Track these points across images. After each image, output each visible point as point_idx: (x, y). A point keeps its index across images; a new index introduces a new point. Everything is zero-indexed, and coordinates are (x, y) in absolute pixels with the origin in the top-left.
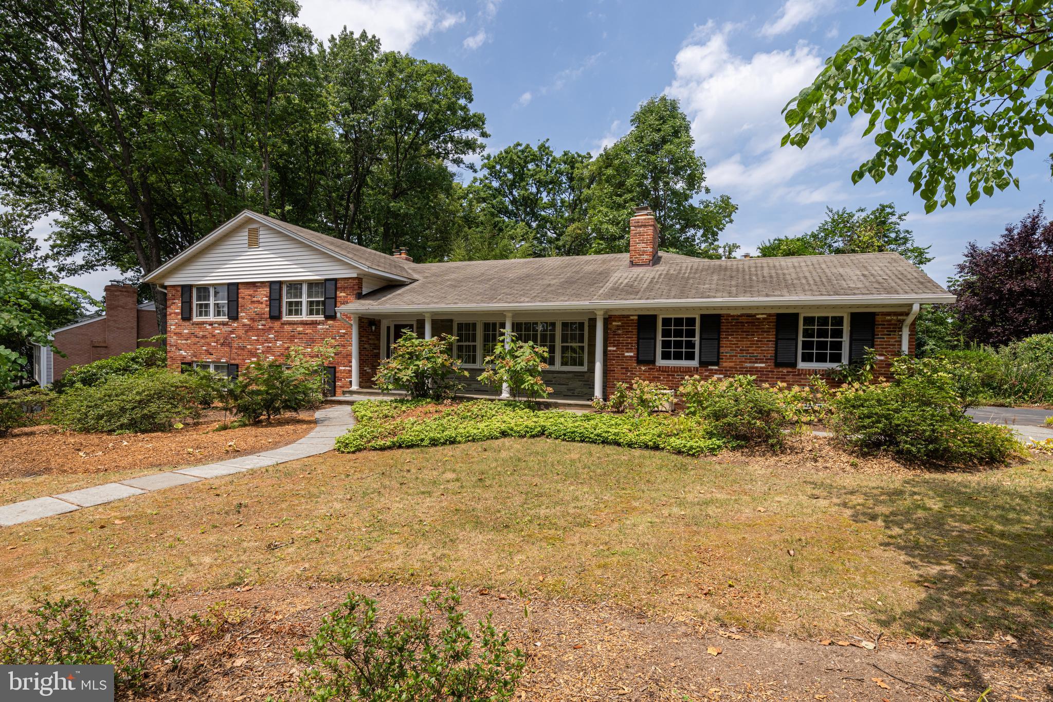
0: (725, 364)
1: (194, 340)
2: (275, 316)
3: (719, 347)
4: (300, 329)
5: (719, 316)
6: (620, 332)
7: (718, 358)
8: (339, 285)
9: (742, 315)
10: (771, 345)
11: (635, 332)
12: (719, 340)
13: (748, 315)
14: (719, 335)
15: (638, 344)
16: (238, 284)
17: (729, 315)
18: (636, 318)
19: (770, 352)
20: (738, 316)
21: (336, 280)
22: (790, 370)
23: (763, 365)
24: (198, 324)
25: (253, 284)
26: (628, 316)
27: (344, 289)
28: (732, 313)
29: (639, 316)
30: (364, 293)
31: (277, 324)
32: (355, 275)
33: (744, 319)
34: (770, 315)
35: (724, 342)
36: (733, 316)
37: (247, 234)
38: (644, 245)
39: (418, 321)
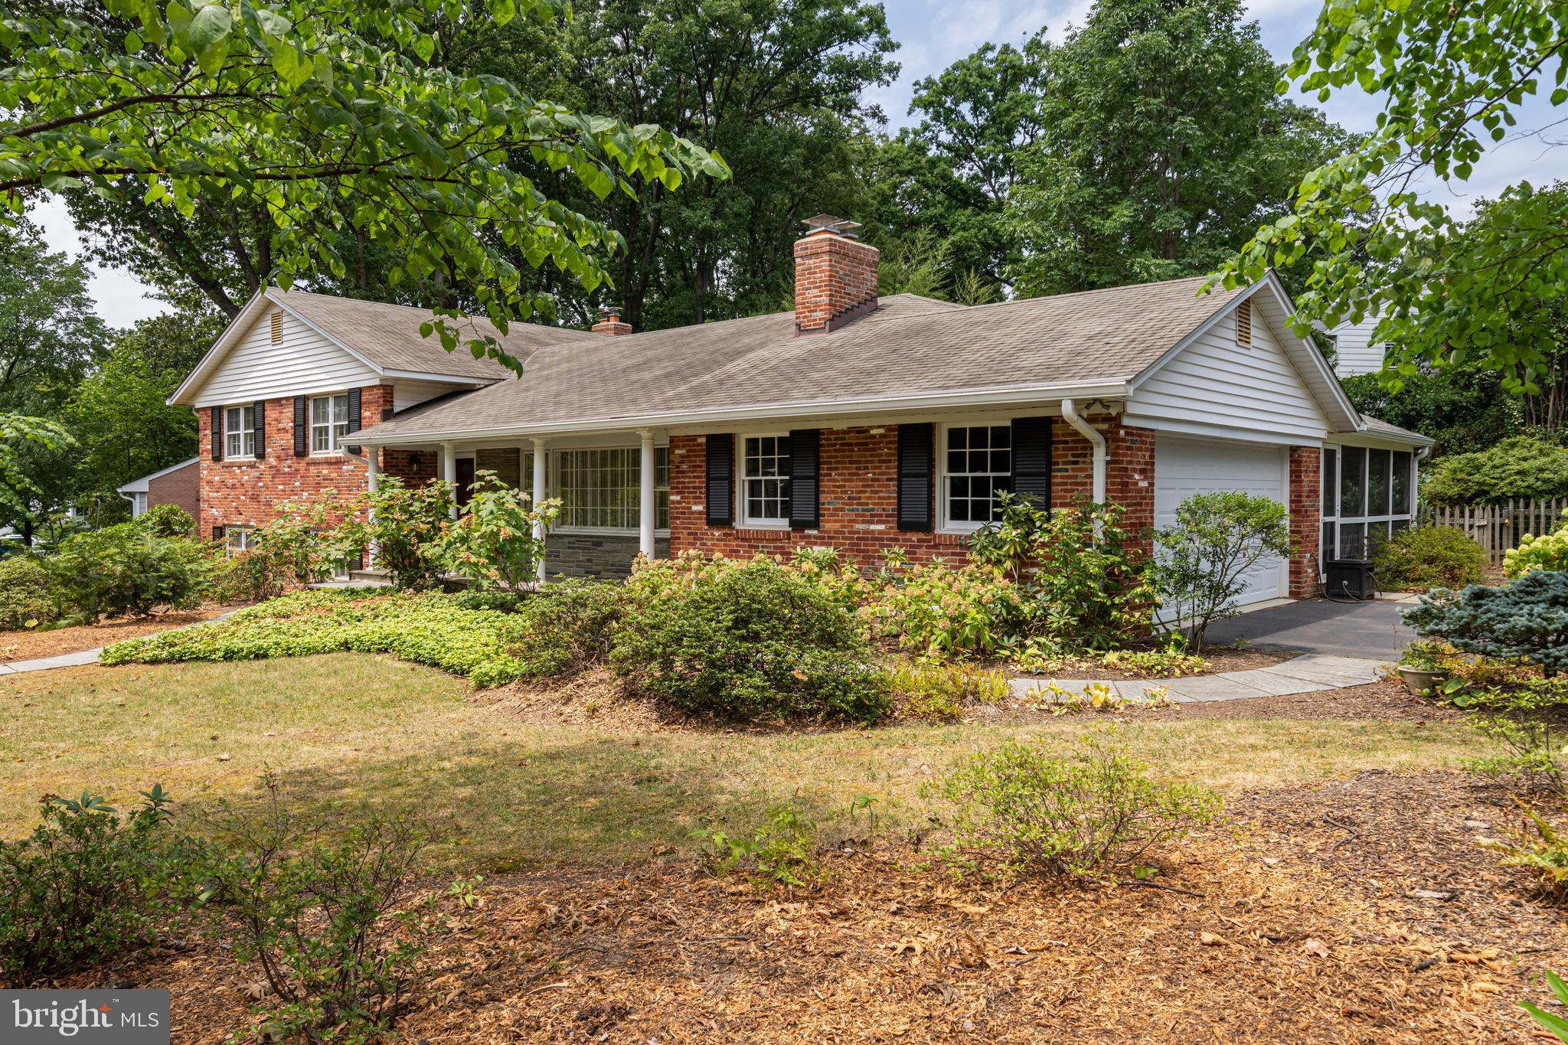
0: (828, 526)
1: (224, 491)
2: (301, 452)
3: (817, 493)
4: (326, 471)
5: (815, 434)
6: (684, 467)
7: (818, 515)
8: (364, 399)
9: (850, 430)
10: (893, 486)
11: (704, 466)
12: (817, 479)
13: (860, 431)
14: (818, 469)
15: (708, 488)
16: (263, 402)
17: (831, 431)
18: (703, 440)
19: (891, 506)
20: (845, 432)
21: (360, 391)
22: (922, 536)
23: (881, 527)
24: (231, 465)
25: (278, 401)
26: (694, 438)
27: (368, 404)
28: (837, 426)
29: (708, 437)
30: (397, 409)
31: (302, 465)
32: (377, 382)
33: (851, 438)
34: (889, 428)
35: (825, 484)
36: (837, 432)
37: (269, 323)
38: (816, 292)
39: (478, 451)
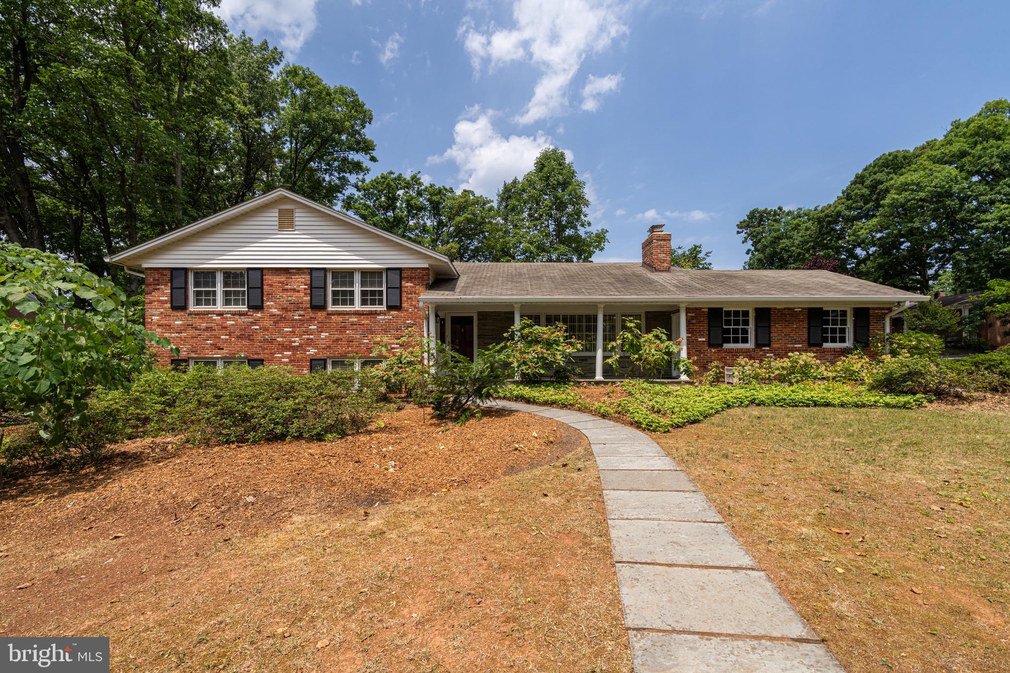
0: (774, 346)
1: (191, 332)
2: (318, 306)
3: (770, 333)
4: (354, 319)
5: (769, 309)
6: (694, 321)
7: (770, 341)
8: (404, 275)
9: (785, 309)
10: (805, 330)
11: (706, 321)
12: (769, 327)
13: (789, 309)
14: (770, 323)
15: (709, 331)
16: (262, 269)
17: (776, 309)
18: (707, 310)
19: (805, 336)
20: (782, 309)
21: (400, 270)
22: (818, 348)
23: (800, 346)
24: (198, 314)
25: (286, 271)
26: (700, 309)
27: (410, 279)
28: (778, 307)
29: (710, 309)
30: (430, 284)
31: (321, 315)
33: (786, 312)
34: (803, 309)
35: (773, 329)
36: (779, 309)
37: (277, 214)
38: (664, 255)
39: (479, 313)
